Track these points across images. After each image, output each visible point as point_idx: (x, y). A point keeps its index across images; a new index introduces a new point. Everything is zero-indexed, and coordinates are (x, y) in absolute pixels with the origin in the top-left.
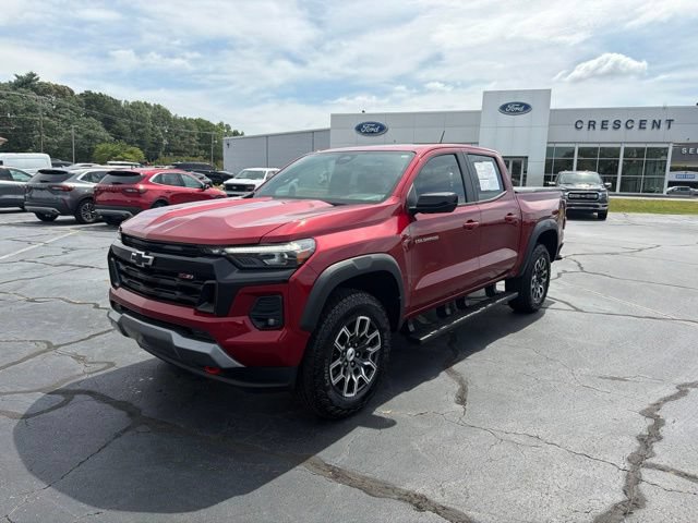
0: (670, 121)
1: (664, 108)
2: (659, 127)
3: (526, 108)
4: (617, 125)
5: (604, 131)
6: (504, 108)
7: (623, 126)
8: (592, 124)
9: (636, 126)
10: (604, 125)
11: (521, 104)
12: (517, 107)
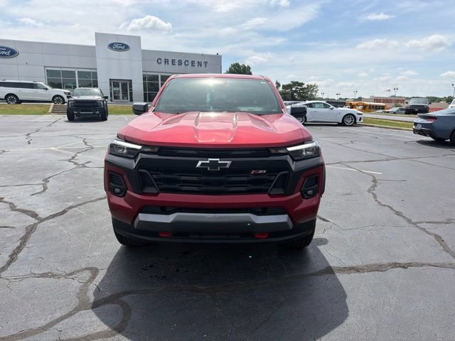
0: (206, 62)
1: (203, 55)
2: (201, 65)
3: (127, 47)
4: (180, 63)
5: (174, 66)
6: (111, 46)
7: (183, 64)
8: (166, 61)
9: (190, 64)
10: (173, 61)
11: (123, 45)
12: (120, 46)
